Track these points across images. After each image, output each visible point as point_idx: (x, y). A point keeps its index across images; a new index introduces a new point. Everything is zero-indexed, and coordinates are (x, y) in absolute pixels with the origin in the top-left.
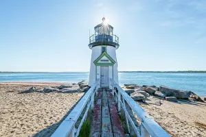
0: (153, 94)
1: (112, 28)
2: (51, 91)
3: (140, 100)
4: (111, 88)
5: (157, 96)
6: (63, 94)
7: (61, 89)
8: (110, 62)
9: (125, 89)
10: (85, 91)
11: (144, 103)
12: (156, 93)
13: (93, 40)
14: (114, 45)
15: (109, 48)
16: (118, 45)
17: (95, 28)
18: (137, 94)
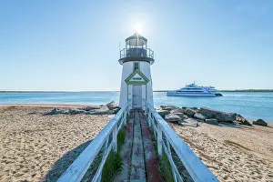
0: (192, 116)
1: (146, 40)
2: (78, 113)
3: (176, 122)
4: (144, 108)
5: (196, 118)
6: (92, 116)
7: (88, 110)
8: (143, 80)
9: (161, 111)
10: (115, 113)
11: (180, 125)
12: (196, 115)
13: (124, 55)
14: (150, 60)
15: (142, 64)
16: (153, 60)
17: (126, 40)
18: (172, 116)
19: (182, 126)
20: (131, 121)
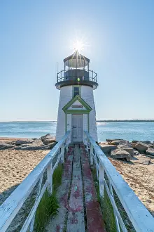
0: (144, 152)
1: (88, 60)
2: (6, 148)
3: (124, 159)
4: (85, 143)
5: (149, 154)
6: (23, 152)
7: (19, 145)
8: (84, 108)
9: (107, 145)
10: (51, 148)
11: (129, 162)
12: (149, 150)
13: (62, 78)
14: (93, 85)
15: (83, 89)
16: (96, 84)
17: (65, 60)
18: (120, 151)
19: (132, 163)
20: (70, 158)
